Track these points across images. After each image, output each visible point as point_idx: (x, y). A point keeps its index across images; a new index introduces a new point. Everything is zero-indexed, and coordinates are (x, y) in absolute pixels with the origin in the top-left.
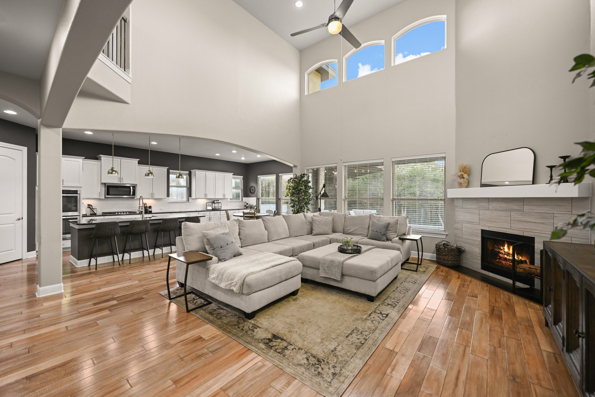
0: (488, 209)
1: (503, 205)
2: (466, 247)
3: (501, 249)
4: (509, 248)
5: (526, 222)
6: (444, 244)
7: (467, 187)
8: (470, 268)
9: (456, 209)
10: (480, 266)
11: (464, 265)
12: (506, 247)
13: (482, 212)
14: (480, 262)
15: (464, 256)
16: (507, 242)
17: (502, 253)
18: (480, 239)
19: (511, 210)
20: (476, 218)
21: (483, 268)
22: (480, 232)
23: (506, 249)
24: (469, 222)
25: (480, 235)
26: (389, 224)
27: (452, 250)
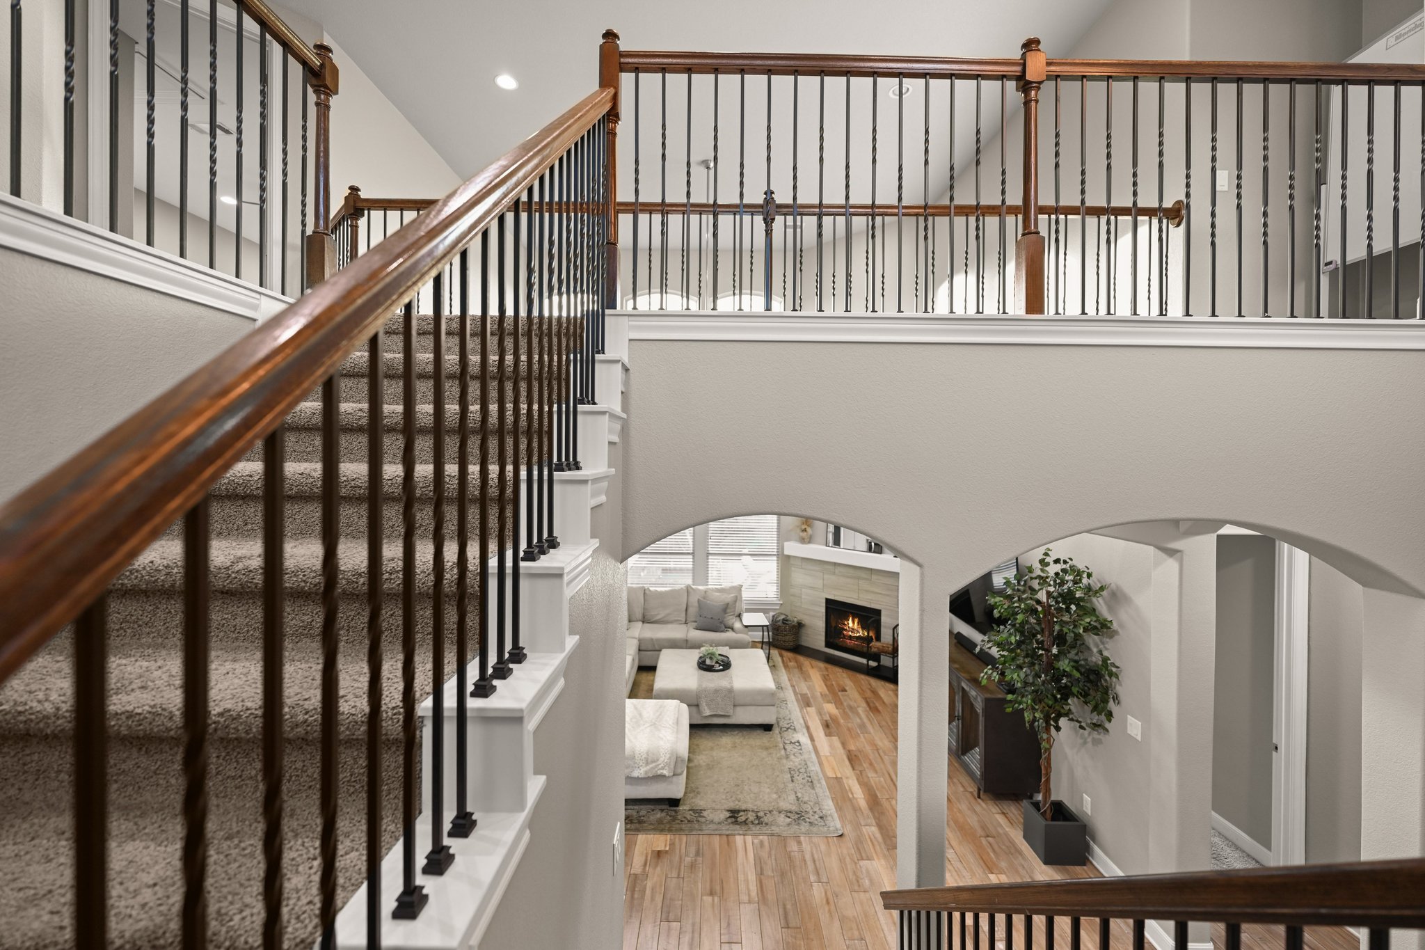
0: (834, 574)
1: (851, 571)
2: (806, 620)
3: (845, 624)
4: (853, 623)
5: (873, 592)
6: (783, 619)
7: (809, 542)
8: (811, 646)
9: (793, 569)
10: (823, 644)
11: (804, 644)
12: (850, 622)
13: (826, 576)
14: (823, 638)
15: (803, 631)
16: (851, 613)
17: (846, 630)
18: (823, 610)
19: (859, 578)
20: (819, 583)
21: (828, 645)
22: (824, 601)
23: (851, 625)
24: (811, 588)
25: (824, 605)
26: (728, 604)
27: (794, 626)
